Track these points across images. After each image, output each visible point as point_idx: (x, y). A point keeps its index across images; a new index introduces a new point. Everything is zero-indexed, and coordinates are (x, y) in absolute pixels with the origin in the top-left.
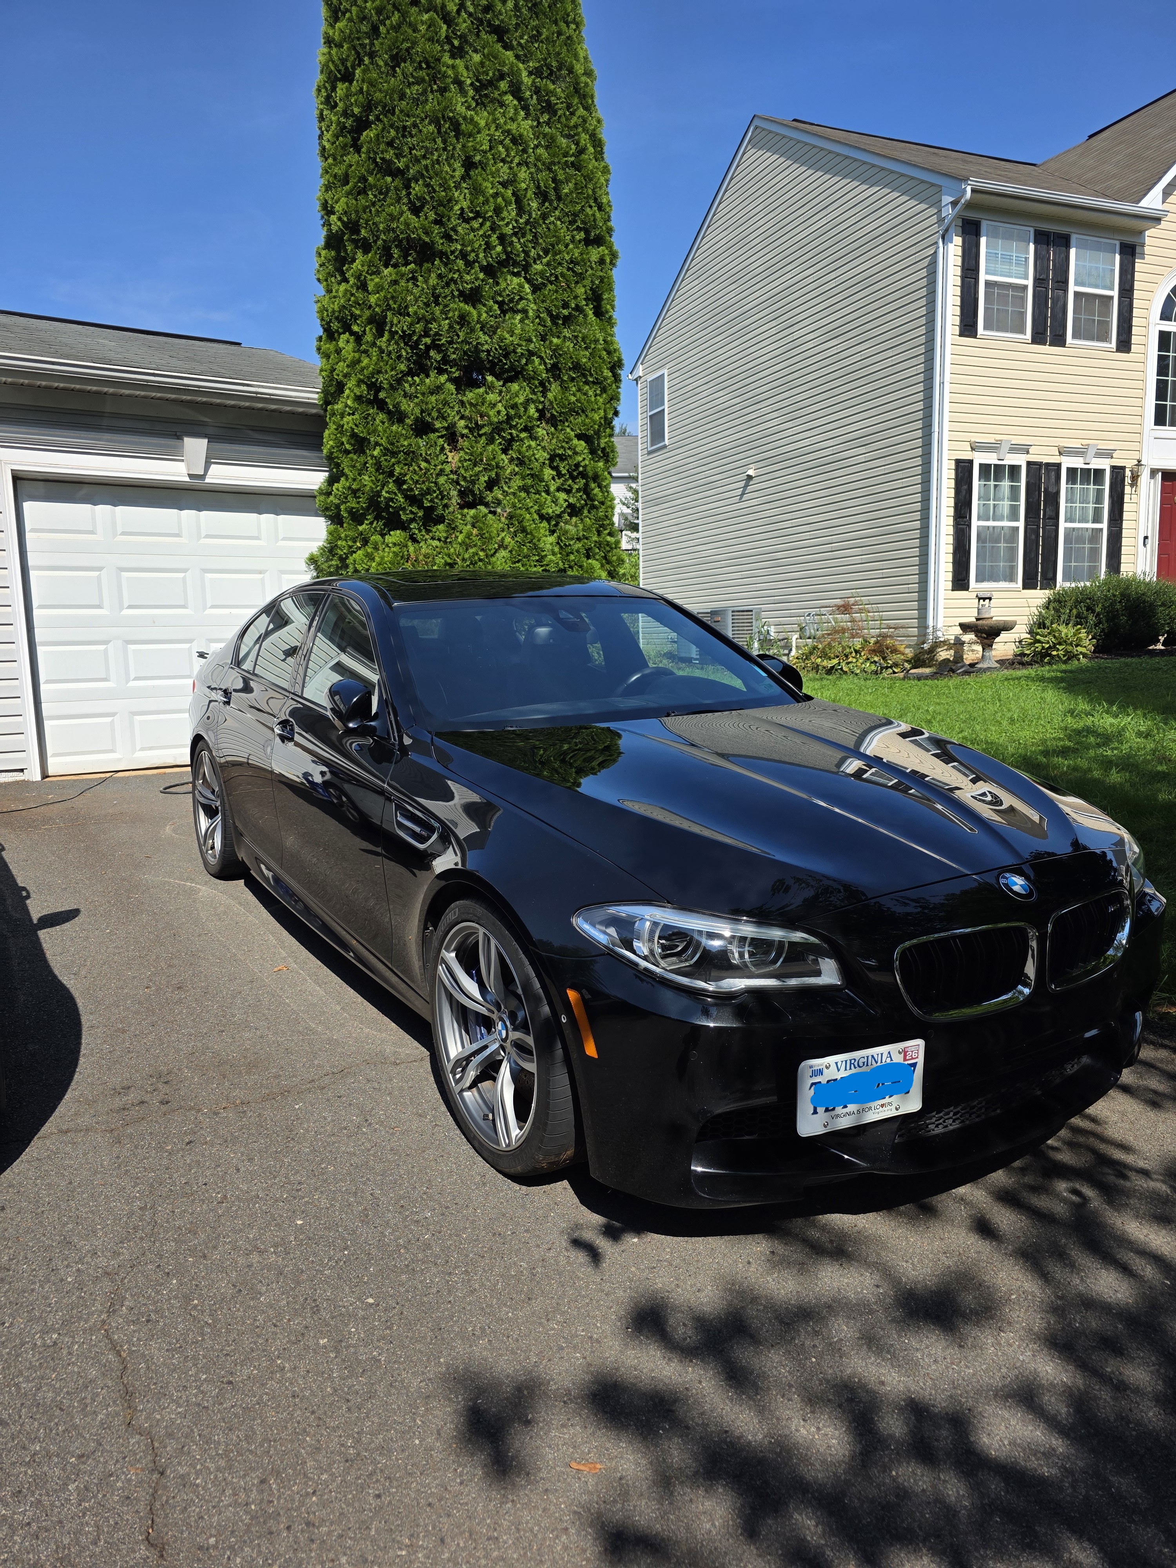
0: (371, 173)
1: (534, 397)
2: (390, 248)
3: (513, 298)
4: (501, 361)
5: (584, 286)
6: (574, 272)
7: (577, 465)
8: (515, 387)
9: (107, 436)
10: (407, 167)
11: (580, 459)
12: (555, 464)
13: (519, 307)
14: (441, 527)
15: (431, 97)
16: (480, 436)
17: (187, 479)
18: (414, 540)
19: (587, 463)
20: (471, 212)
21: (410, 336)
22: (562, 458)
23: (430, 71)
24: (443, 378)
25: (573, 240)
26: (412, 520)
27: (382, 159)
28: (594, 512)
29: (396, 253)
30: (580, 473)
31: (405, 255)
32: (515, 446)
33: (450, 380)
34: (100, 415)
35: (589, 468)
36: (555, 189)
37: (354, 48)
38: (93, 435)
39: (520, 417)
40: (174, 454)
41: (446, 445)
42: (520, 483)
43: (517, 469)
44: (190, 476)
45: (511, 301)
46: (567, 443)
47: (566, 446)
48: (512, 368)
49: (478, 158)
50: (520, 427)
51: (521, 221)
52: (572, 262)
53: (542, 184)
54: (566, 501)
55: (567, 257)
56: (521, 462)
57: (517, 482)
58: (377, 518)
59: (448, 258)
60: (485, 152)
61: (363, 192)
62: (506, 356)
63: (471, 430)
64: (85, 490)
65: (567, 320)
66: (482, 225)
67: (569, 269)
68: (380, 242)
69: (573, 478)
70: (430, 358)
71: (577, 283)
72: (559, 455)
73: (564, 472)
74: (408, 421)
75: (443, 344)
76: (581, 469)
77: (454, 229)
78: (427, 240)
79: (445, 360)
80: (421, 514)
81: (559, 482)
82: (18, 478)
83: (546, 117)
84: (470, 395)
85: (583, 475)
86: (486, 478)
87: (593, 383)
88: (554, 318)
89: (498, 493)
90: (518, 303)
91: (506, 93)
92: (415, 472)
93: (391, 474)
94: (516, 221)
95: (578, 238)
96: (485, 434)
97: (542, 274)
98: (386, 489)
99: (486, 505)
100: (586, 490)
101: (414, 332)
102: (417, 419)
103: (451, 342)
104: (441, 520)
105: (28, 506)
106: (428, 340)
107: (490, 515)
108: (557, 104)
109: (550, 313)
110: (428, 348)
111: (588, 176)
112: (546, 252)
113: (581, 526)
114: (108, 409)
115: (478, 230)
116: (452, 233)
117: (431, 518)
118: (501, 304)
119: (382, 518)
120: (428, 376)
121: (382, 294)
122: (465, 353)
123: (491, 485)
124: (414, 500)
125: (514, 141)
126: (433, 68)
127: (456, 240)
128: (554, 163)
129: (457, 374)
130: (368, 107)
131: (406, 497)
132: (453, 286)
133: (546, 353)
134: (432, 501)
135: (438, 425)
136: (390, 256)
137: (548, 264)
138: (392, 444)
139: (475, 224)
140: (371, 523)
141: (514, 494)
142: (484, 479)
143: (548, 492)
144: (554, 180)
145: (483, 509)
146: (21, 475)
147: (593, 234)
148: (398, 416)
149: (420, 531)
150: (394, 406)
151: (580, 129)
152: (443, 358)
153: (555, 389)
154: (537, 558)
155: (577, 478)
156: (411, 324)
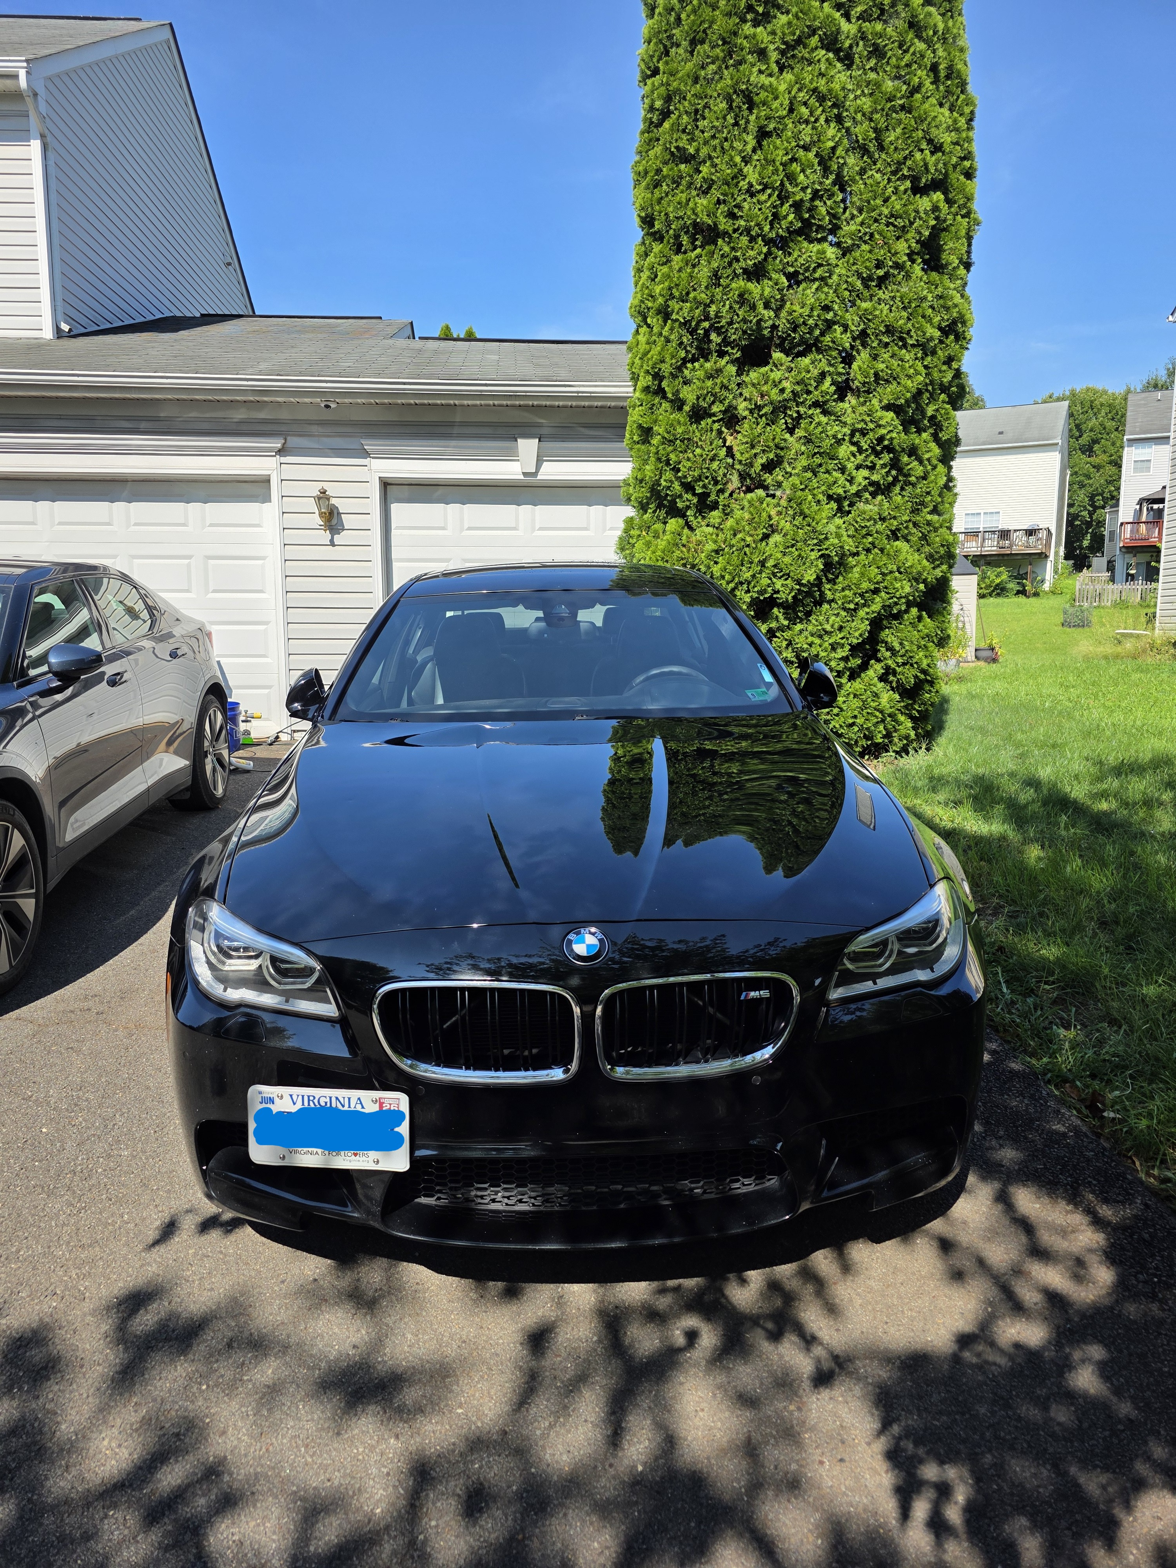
0: (666, 163)
1: (832, 369)
2: (679, 236)
3: (809, 267)
4: (789, 335)
5: (907, 241)
6: (895, 226)
7: (881, 439)
8: (806, 361)
9: (453, 443)
10: (698, 150)
11: (884, 431)
12: (855, 440)
13: (817, 275)
14: (715, 513)
15: (726, 72)
16: (761, 417)
17: (522, 477)
18: (691, 528)
19: (894, 435)
20: (760, 184)
21: (690, 321)
22: (864, 433)
23: (726, 47)
24: (723, 362)
25: (896, 191)
26: (688, 507)
27: (677, 148)
28: (909, 489)
29: (685, 240)
30: (885, 447)
31: (693, 240)
32: (803, 423)
33: (732, 362)
34: (452, 424)
35: (895, 442)
36: (876, 139)
37: (661, 41)
38: (442, 443)
39: (809, 392)
40: (511, 455)
41: (723, 429)
42: (805, 463)
43: (803, 448)
44: (524, 474)
45: (807, 270)
46: (869, 415)
47: (868, 419)
48: (803, 341)
49: (771, 126)
50: (809, 403)
51: (828, 182)
52: (892, 216)
53: (860, 138)
54: (866, 478)
55: (886, 211)
56: (808, 441)
57: (803, 462)
58: (660, 506)
59: (730, 237)
60: (782, 118)
61: (657, 185)
62: (794, 330)
63: (751, 411)
64: (441, 491)
65: (882, 281)
66: (770, 196)
67: (887, 225)
68: (671, 232)
69: (877, 454)
70: (710, 341)
71: (898, 238)
72: (857, 430)
73: (865, 447)
74: (687, 408)
75: (722, 327)
76: (886, 443)
77: (738, 206)
78: (710, 222)
79: (726, 342)
80: (695, 501)
81: (860, 458)
82: (386, 485)
83: (872, 62)
84: (754, 375)
85: (889, 449)
86: (764, 460)
87: (913, 346)
88: (866, 281)
89: (778, 474)
90: (814, 270)
91: (816, 48)
92: (688, 459)
93: (668, 463)
94: (821, 183)
95: (902, 188)
96: (765, 414)
97: (852, 235)
98: (664, 477)
99: (766, 488)
100: (895, 464)
101: (693, 318)
102: (693, 407)
103: (731, 323)
104: (715, 506)
105: (395, 507)
106: (706, 324)
107: (769, 499)
108: (886, 45)
109: (859, 275)
110: (707, 332)
111: (920, 117)
112: (860, 211)
113: (886, 505)
114: (458, 419)
115: (766, 202)
116: (736, 210)
117: (705, 505)
118: (789, 276)
119: (665, 506)
120: (707, 360)
121: (667, 284)
122: (744, 332)
123: (769, 467)
124: (688, 487)
125: (822, 99)
126: (729, 43)
127: (742, 217)
128: (875, 111)
129: (738, 355)
130: (668, 99)
131: (683, 485)
132: (735, 265)
133: (851, 318)
134: (704, 486)
135: (715, 409)
136: (680, 245)
137: (862, 224)
138: (668, 433)
139: (763, 197)
140: (654, 512)
141: (798, 475)
142: (761, 460)
143: (843, 470)
144: (875, 130)
145: (760, 492)
146: (389, 481)
147: (924, 180)
148: (678, 404)
149: (696, 518)
150: (673, 394)
151: (915, 66)
152: (724, 340)
153: (862, 358)
154: (815, 541)
155: (881, 452)
156: (691, 310)
